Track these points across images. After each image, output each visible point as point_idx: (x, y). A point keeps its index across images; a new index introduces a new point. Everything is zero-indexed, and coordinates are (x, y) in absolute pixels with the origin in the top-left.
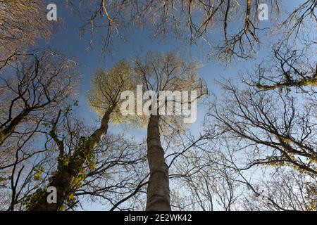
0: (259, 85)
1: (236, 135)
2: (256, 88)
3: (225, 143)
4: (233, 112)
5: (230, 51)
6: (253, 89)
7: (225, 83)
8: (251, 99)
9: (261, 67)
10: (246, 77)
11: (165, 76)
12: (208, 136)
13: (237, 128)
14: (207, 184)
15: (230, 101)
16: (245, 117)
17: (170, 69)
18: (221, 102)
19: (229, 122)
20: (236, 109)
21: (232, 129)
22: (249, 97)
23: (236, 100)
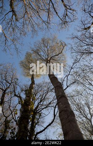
0: (85, 29)
1: (88, 54)
2: (85, 30)
3: (85, 61)
4: (81, 46)
5: (65, 22)
7: (71, 36)
8: (86, 36)
9: (82, 20)
10: (78, 29)
11: (46, 49)
12: (76, 61)
13: (87, 52)
14: (87, 80)
15: (77, 42)
16: (87, 45)
17: (46, 45)
18: (74, 45)
19: (82, 51)
20: (82, 44)
21: (84, 53)
22: (84, 36)
23: (79, 40)
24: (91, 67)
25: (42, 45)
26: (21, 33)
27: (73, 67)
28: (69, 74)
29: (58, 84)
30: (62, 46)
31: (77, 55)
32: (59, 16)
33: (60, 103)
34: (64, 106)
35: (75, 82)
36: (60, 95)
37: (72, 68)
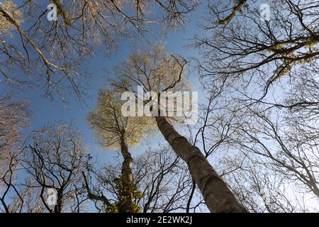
0: (221, 22)
1: (236, 75)
2: (220, 25)
3: (232, 89)
4: (219, 60)
5: (176, 15)
6: (219, 28)
7: (193, 42)
8: (225, 37)
9: (211, 5)
10: (205, 24)
11: (142, 76)
12: (215, 95)
13: (233, 70)
14: (246, 131)
15: (209, 53)
16: (231, 55)
17: (142, 68)
18: (203, 60)
19: (223, 70)
20: (219, 55)
21: (228, 73)
22: (221, 37)
23: (213, 48)
24: (249, 102)
25: (133, 70)
26: (80, 52)
27: (211, 108)
28: (205, 125)
29: (193, 151)
30: (177, 65)
31: (213, 79)
32: (161, 4)
34: (224, 201)
35: (222, 141)
36: (206, 177)
37: (209, 111)
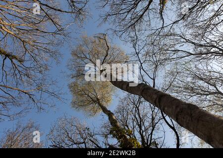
1: (139, 21)
3: (143, 32)
4: (124, 19)
5: (80, 11)
7: (101, 20)
11: (86, 60)
12: (134, 42)
13: (135, 20)
14: (167, 50)
15: (115, 20)
16: (128, 12)
17: (83, 56)
18: (114, 26)
19: (129, 24)
20: (121, 17)
21: (134, 24)
22: (115, 6)
23: (115, 16)
24: (157, 32)
25: (78, 60)
26: (40, 72)
27: (137, 51)
28: (141, 64)
29: (141, 87)
30: (101, 40)
31: (128, 34)
32: (66, 12)
33: (166, 108)
34: (174, 107)
35: (157, 66)
36: (156, 99)
37: (137, 54)
